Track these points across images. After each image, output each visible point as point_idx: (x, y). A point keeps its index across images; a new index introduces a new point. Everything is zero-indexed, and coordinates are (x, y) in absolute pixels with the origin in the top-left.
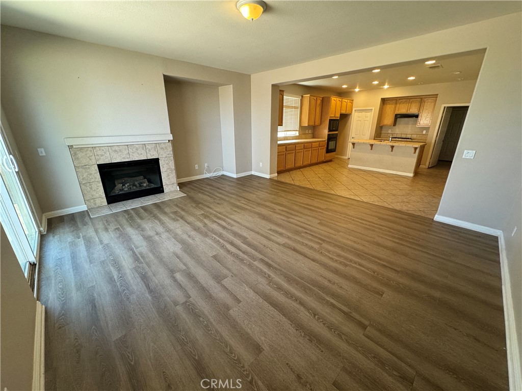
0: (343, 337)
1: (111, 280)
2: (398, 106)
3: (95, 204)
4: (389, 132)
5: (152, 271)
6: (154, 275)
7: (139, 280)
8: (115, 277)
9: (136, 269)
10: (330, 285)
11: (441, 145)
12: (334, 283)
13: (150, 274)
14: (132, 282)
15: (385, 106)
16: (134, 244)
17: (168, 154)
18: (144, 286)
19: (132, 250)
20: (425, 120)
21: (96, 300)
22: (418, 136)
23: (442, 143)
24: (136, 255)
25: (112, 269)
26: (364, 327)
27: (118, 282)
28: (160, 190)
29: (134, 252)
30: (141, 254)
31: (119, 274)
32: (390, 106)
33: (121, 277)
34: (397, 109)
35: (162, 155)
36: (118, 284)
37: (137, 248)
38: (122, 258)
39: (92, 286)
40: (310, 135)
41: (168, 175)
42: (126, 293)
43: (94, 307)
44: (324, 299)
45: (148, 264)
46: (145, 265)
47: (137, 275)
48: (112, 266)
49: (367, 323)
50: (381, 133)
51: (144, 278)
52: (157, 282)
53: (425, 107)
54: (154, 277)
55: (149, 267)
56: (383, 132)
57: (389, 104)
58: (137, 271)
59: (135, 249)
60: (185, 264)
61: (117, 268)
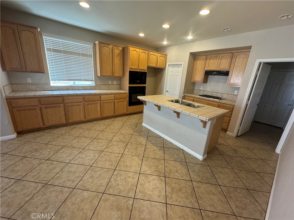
2: (208, 61)
4: (201, 89)
11: (255, 109)
15: (196, 61)
20: (235, 79)
22: (229, 96)
23: (256, 107)
32: (201, 62)
34: (207, 65)
40: (115, 86)
50: (194, 89)
53: (236, 64)
56: (196, 88)
57: (200, 60)
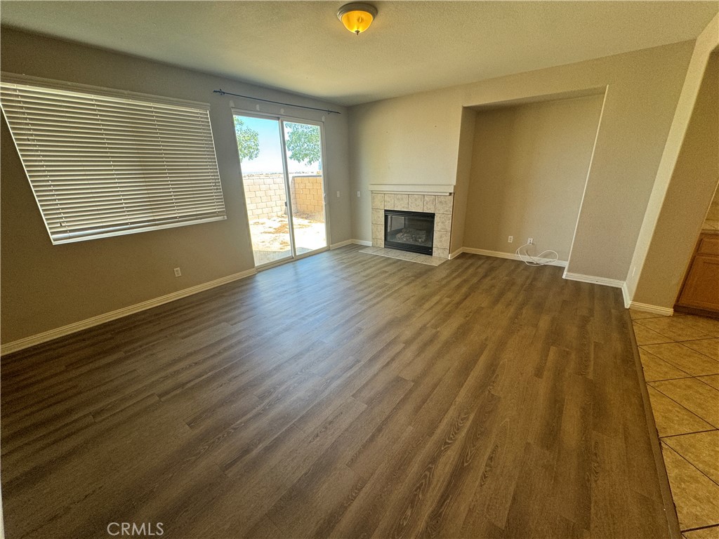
0: (162, 379)
3: (377, 244)
10: (229, 377)
12: (230, 380)
17: (447, 211)
26: (160, 396)
28: (428, 251)
35: (439, 210)
41: (441, 237)
44: (210, 371)
49: (163, 399)
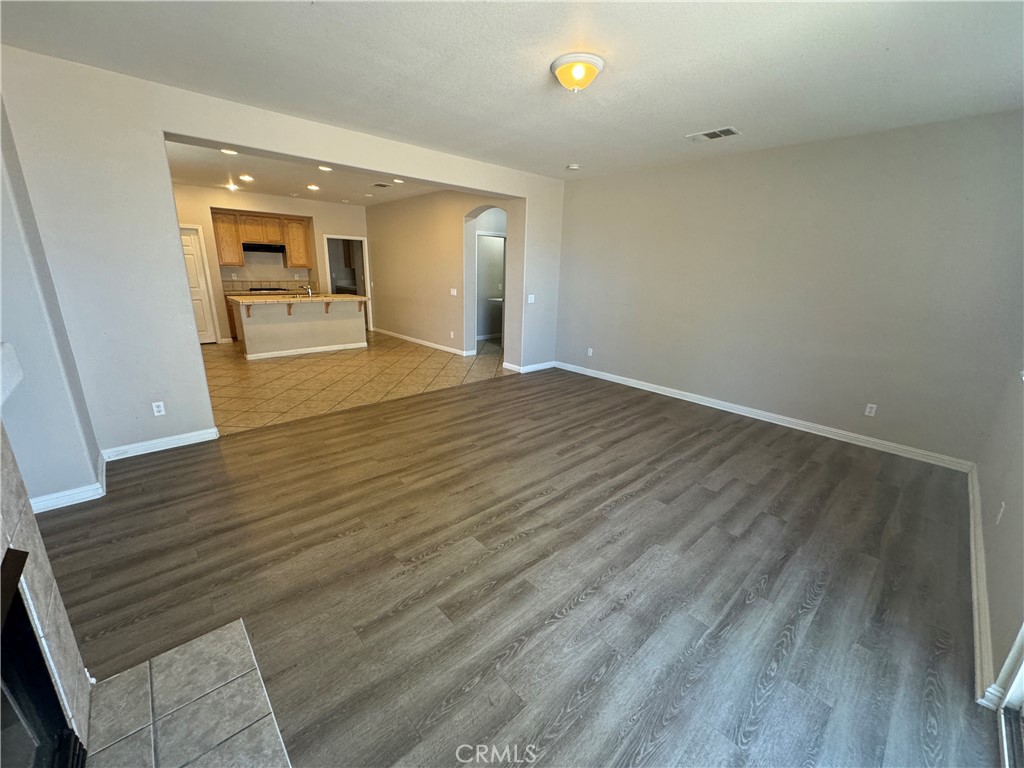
1: (822, 622)
5: (752, 566)
6: (758, 560)
7: (783, 577)
8: (810, 617)
9: (766, 593)
13: (760, 566)
14: (796, 585)
16: (689, 645)
18: (788, 564)
19: (715, 637)
21: (871, 615)
24: (729, 615)
25: (799, 642)
27: (814, 606)
29: (722, 626)
30: (718, 608)
31: (799, 615)
33: (803, 607)
36: (818, 603)
37: (702, 627)
38: (756, 642)
39: (863, 644)
42: (821, 581)
43: (880, 611)
45: (739, 581)
46: (746, 584)
47: (778, 584)
48: (793, 644)
51: (773, 572)
52: (767, 552)
54: (763, 558)
55: (745, 574)
58: (769, 590)
59: (708, 631)
60: (706, 529)
61: (789, 630)
